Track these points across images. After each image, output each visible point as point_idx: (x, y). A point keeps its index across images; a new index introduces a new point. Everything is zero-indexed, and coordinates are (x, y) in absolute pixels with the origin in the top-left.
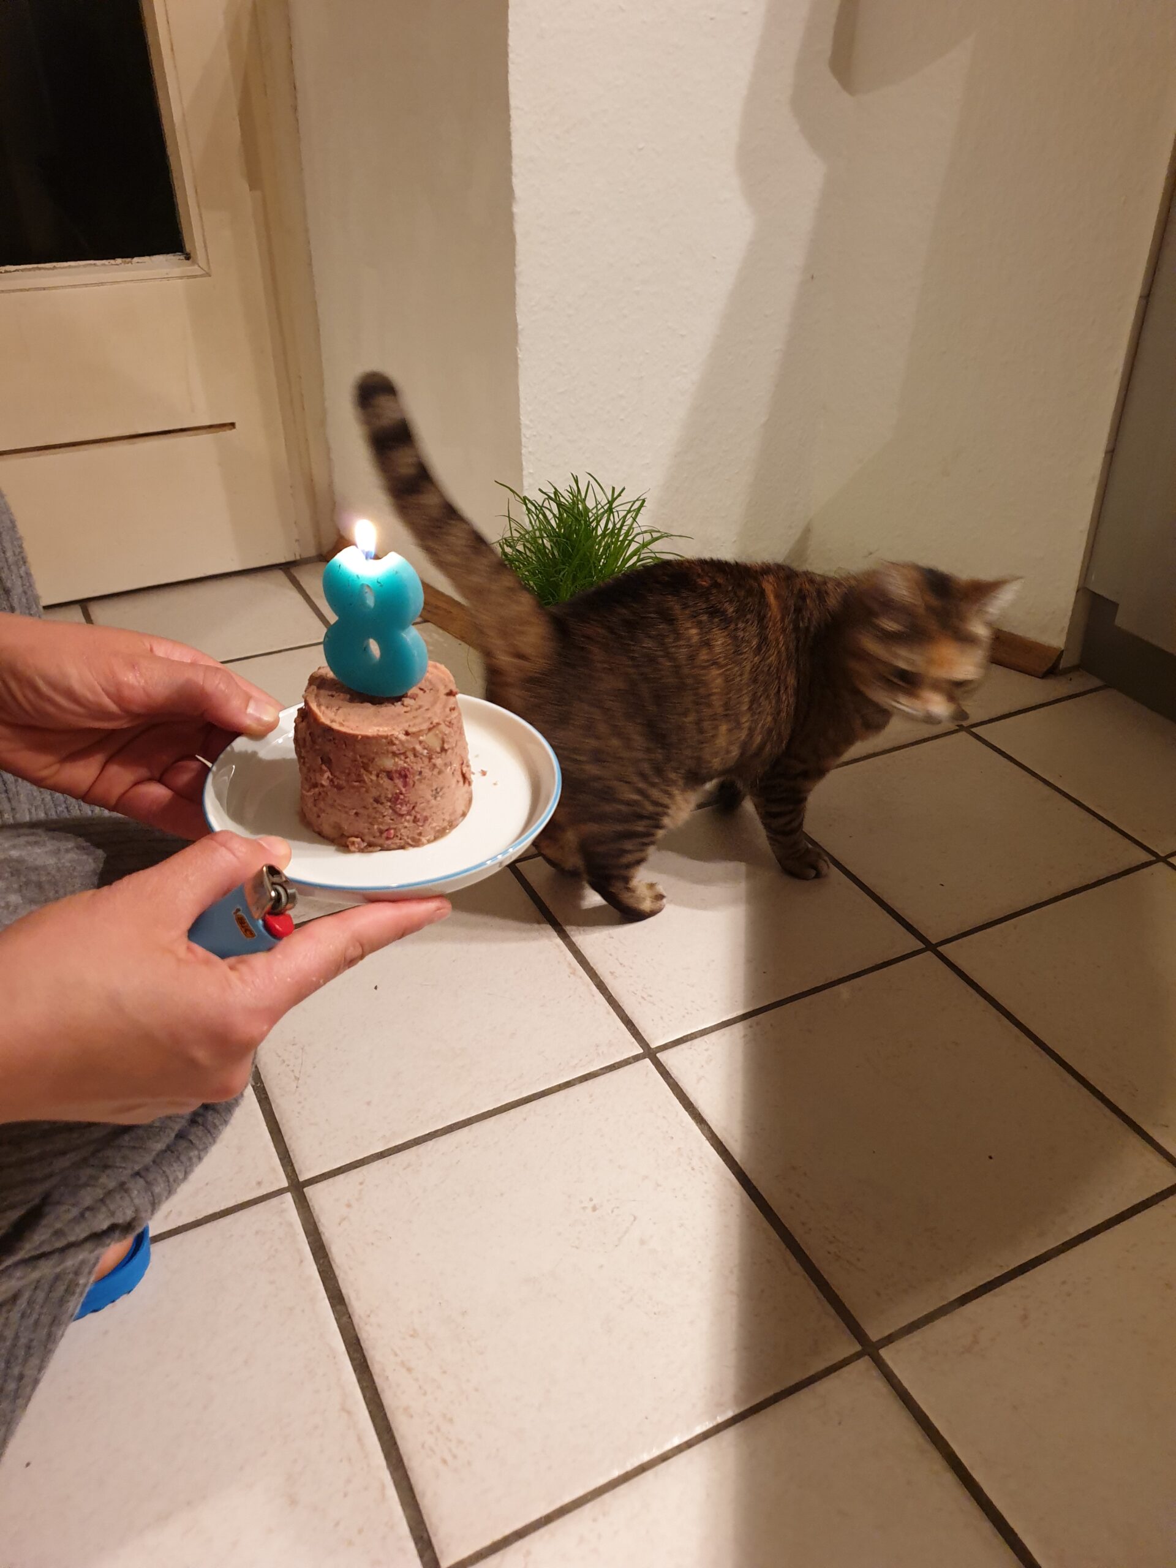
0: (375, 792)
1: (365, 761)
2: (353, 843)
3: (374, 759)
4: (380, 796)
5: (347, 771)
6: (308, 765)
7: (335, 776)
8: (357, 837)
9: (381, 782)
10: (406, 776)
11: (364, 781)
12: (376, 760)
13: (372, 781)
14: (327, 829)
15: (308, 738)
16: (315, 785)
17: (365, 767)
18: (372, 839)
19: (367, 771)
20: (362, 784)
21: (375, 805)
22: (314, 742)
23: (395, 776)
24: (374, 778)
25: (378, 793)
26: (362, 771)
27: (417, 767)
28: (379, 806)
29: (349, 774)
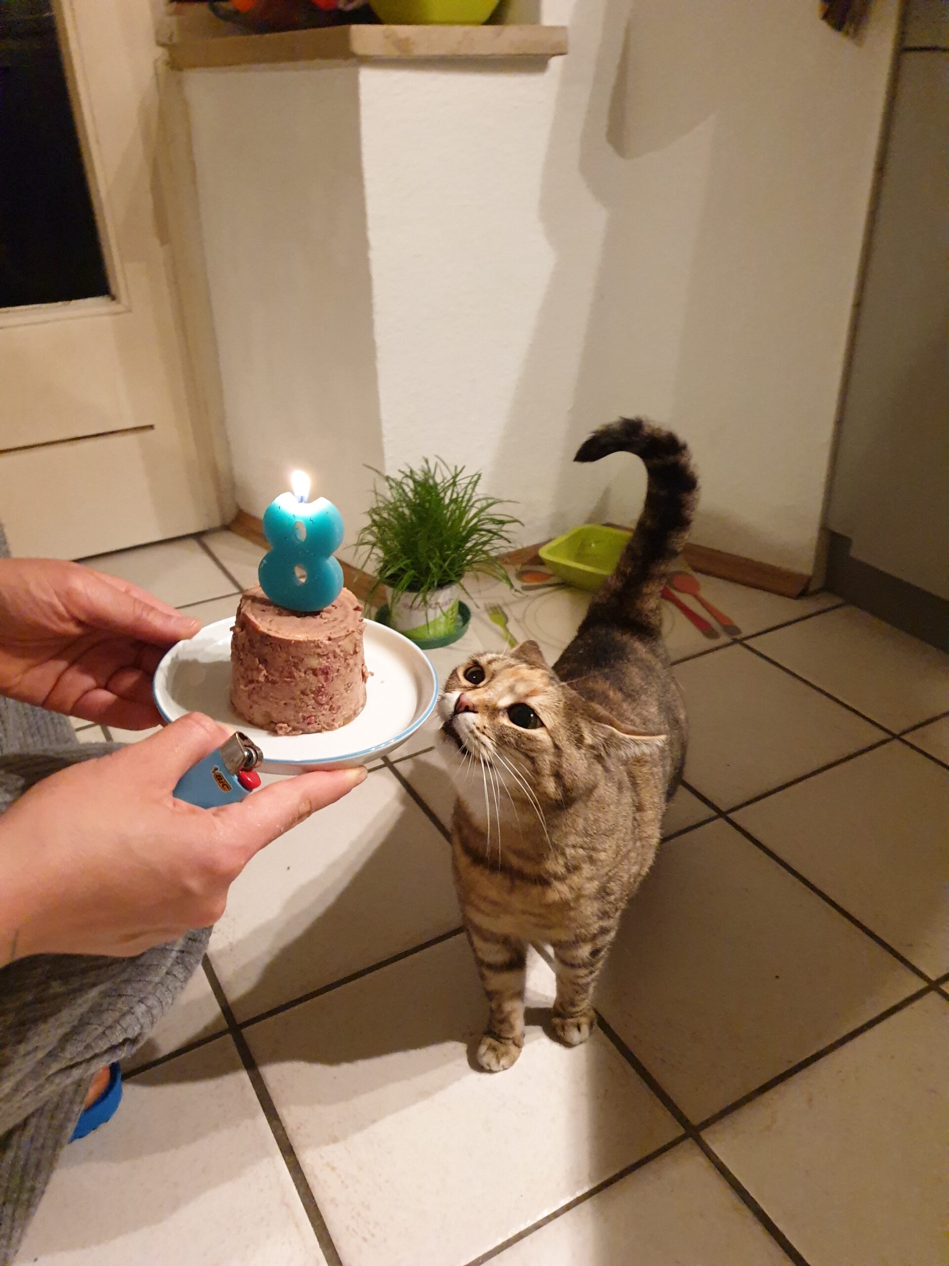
0: (302, 686)
1: (296, 660)
2: (281, 728)
3: (303, 659)
4: (306, 689)
5: (281, 669)
6: (246, 666)
7: (269, 674)
8: (284, 723)
9: (308, 677)
10: (327, 673)
11: (294, 677)
12: (305, 660)
13: (300, 677)
14: (258, 718)
15: (247, 644)
16: (251, 682)
17: (296, 665)
18: (296, 724)
19: (297, 669)
20: (293, 680)
21: (302, 696)
22: (252, 646)
23: (319, 672)
24: (303, 675)
25: (305, 687)
26: (293, 668)
27: (336, 666)
28: (305, 697)
29: (282, 672)
